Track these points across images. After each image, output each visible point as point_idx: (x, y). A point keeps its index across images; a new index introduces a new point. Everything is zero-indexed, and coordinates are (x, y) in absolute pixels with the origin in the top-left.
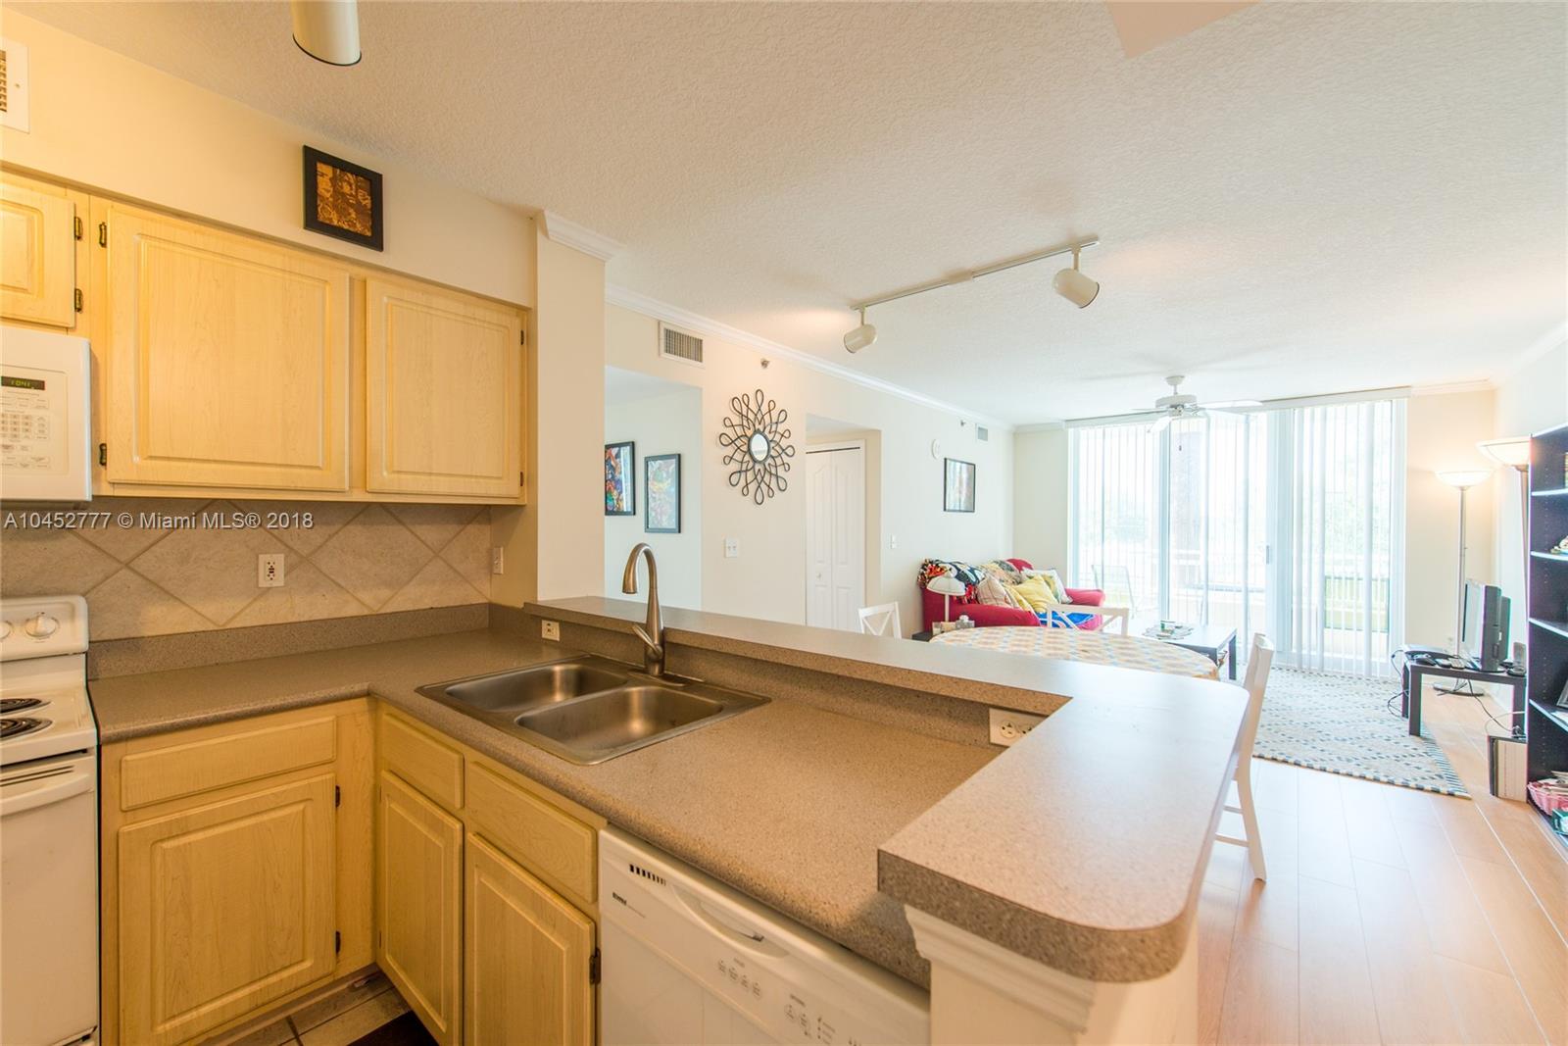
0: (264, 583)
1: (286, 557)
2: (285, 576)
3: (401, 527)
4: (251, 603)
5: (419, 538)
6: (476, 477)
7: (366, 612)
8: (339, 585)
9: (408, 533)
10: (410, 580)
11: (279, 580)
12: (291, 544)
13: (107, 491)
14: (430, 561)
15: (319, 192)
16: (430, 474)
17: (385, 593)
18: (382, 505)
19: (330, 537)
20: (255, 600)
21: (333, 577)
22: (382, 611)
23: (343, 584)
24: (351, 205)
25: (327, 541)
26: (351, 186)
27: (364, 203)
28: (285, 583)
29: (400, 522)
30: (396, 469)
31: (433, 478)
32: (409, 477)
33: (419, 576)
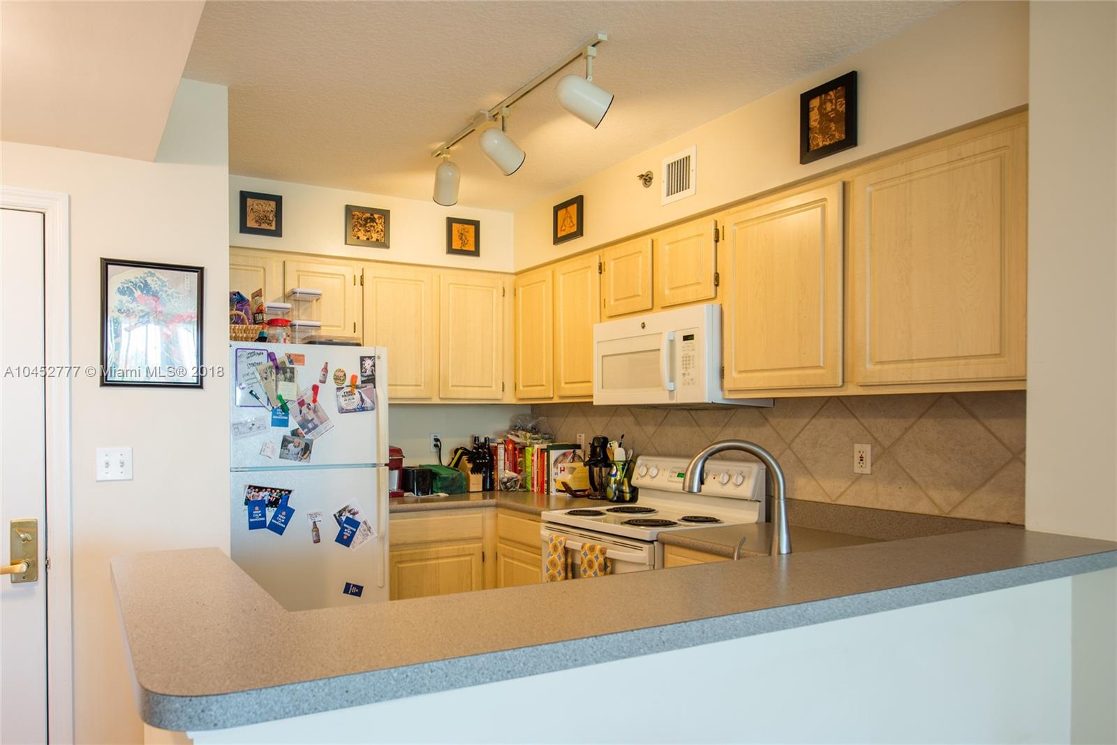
0: (857, 469)
1: (872, 449)
2: (872, 465)
3: (974, 421)
4: (850, 485)
5: (992, 433)
7: (936, 512)
8: (912, 478)
9: (980, 427)
10: (984, 484)
11: (867, 470)
12: (876, 435)
14: (1007, 463)
15: (810, 126)
17: (956, 495)
19: (907, 429)
20: (853, 483)
21: (907, 470)
22: (953, 515)
23: (916, 479)
24: (831, 120)
25: (904, 434)
26: (832, 103)
27: (841, 110)
28: (872, 470)
29: (973, 416)
30: (877, 360)
32: (892, 366)
33: (993, 481)
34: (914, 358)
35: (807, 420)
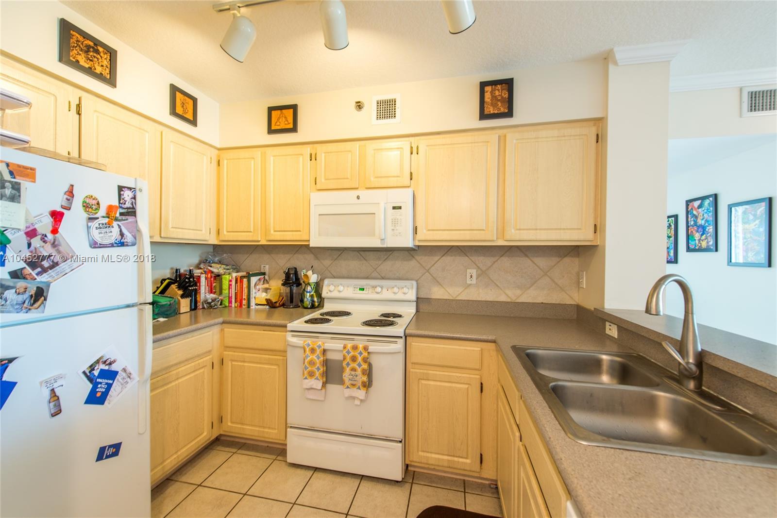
0: (469, 282)
1: (477, 271)
2: (476, 279)
3: (527, 258)
4: (464, 290)
5: (536, 264)
6: (564, 229)
7: (509, 300)
8: (497, 285)
9: (529, 260)
10: (532, 286)
11: (474, 281)
12: (479, 265)
13: (418, 244)
14: (542, 277)
15: (485, 101)
16: (536, 229)
17: (518, 292)
18: (517, 247)
19: (494, 262)
20: (466, 289)
21: (495, 281)
22: (517, 301)
23: (499, 285)
24: (499, 100)
25: (493, 264)
26: (499, 91)
27: (504, 96)
28: (476, 282)
29: (526, 256)
30: (518, 228)
31: (538, 231)
32: (525, 231)
33: (535, 285)
34: (538, 228)
35: (439, 258)
